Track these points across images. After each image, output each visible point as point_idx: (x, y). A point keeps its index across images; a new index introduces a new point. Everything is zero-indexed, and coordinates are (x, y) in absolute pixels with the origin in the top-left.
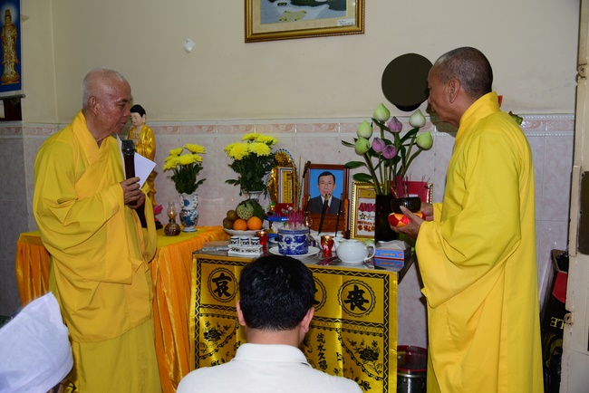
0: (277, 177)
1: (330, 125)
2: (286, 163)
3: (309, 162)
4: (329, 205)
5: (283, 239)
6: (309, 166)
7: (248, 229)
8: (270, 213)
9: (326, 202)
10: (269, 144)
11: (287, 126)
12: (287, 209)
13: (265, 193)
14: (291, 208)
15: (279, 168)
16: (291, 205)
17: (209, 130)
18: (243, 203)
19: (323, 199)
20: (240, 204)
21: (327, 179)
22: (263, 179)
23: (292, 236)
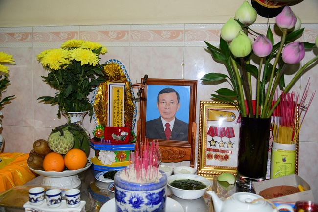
0: (105, 94)
1: (173, 32)
2: (119, 77)
3: (146, 76)
4: (171, 128)
5: (126, 199)
6: (146, 80)
7: (65, 168)
8: (97, 139)
9: (168, 125)
10: (97, 51)
11: (119, 33)
12: (119, 134)
13: (91, 115)
14: (123, 134)
15: (108, 83)
16: (123, 129)
17: (22, 39)
18: (59, 129)
19: (164, 122)
20: (54, 131)
21: (168, 97)
22: (88, 97)
23: (143, 195)
